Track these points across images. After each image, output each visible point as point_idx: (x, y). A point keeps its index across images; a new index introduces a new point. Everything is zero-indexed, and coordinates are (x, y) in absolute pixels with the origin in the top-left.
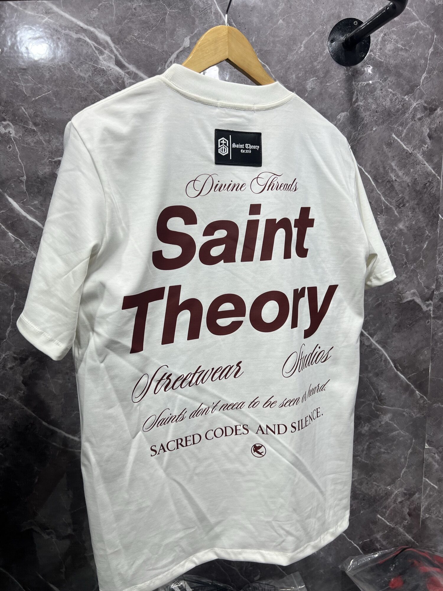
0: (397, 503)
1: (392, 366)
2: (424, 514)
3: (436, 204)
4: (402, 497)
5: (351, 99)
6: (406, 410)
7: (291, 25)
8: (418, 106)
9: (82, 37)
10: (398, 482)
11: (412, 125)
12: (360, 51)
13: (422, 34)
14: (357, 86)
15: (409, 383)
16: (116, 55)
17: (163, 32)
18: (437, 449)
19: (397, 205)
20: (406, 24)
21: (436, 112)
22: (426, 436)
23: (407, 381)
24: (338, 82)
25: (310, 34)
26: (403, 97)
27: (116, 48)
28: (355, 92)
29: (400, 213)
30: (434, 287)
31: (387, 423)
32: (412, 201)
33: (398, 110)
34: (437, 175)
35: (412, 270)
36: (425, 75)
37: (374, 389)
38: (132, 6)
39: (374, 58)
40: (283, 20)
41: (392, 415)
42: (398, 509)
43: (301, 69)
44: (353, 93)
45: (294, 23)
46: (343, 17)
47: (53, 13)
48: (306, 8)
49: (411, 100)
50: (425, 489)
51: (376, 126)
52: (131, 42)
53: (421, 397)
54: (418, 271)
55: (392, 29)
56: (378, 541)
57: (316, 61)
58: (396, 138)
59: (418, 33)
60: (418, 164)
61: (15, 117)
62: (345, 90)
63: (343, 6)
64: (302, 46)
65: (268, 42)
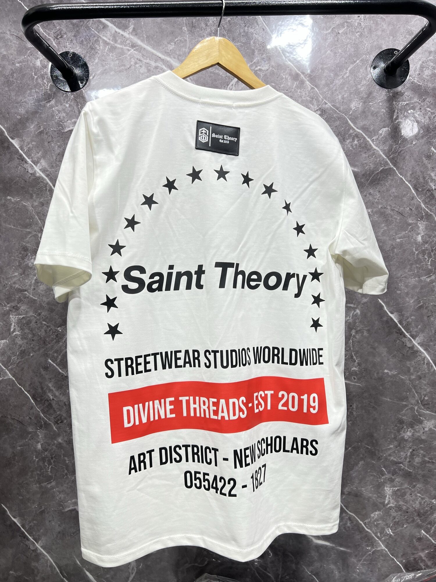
1: (435, 370)
5: (391, 117)
7: (338, 55)
9: (159, 65)
12: (400, 76)
14: (398, 105)
24: (379, 102)
25: (355, 62)
28: (396, 111)
31: (430, 429)
37: (417, 392)
39: (414, 81)
40: (331, 51)
43: (346, 91)
44: (394, 111)
45: (341, 53)
46: (385, 48)
47: (138, 46)
48: (351, 41)
51: (416, 140)
55: (429, 58)
56: (423, 561)
57: (360, 84)
58: (435, 151)
62: (387, 109)
63: (385, 39)
64: (347, 72)
65: (317, 68)
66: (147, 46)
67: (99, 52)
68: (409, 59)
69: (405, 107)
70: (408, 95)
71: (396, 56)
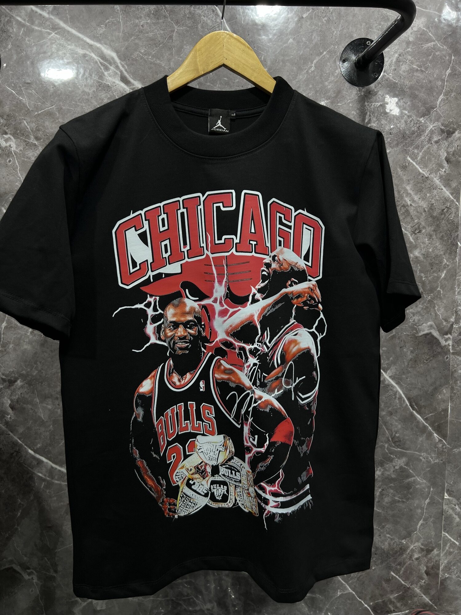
0: (413, 559)
1: (407, 405)
2: (443, 573)
3: (454, 231)
4: (419, 553)
5: (363, 120)
6: (423, 454)
7: (302, 44)
8: (435, 129)
9: (88, 53)
10: (414, 536)
11: (428, 148)
12: (373, 72)
13: (438, 55)
14: (370, 107)
15: (426, 424)
16: (122, 71)
17: (170, 49)
18: (458, 500)
19: (412, 231)
20: (422, 44)
21: (454, 135)
22: (446, 485)
23: (424, 422)
24: (350, 102)
25: (321, 53)
26: (418, 119)
27: (121, 64)
28: (368, 113)
29: (416, 239)
30: (452, 320)
31: (401, 468)
32: (428, 226)
33: (413, 132)
34: (455, 200)
35: (429, 301)
36: (442, 97)
37: (387, 429)
38: (140, 23)
39: (389, 78)
40: (294, 39)
41: (407, 459)
42: (414, 566)
43: (311, 89)
44: (366, 114)
45: (305, 43)
46: (356, 37)
47: (60, 28)
48: (317, 28)
49: (427, 122)
50: (445, 545)
51: (390, 148)
52: (137, 58)
53: (440, 441)
54: (435, 302)
55: (407, 50)
56: (391, 602)
57: (327, 81)
58: (411, 161)
59: (434, 54)
60: (435, 188)
61: (17, 130)
62: (358, 111)
63: (356, 26)
64: (312, 65)
65: (278, 61)
66: (72, 28)
67: (12, 36)
68: (383, 52)
69: (379, 109)
70: (382, 94)
71: (369, 46)
